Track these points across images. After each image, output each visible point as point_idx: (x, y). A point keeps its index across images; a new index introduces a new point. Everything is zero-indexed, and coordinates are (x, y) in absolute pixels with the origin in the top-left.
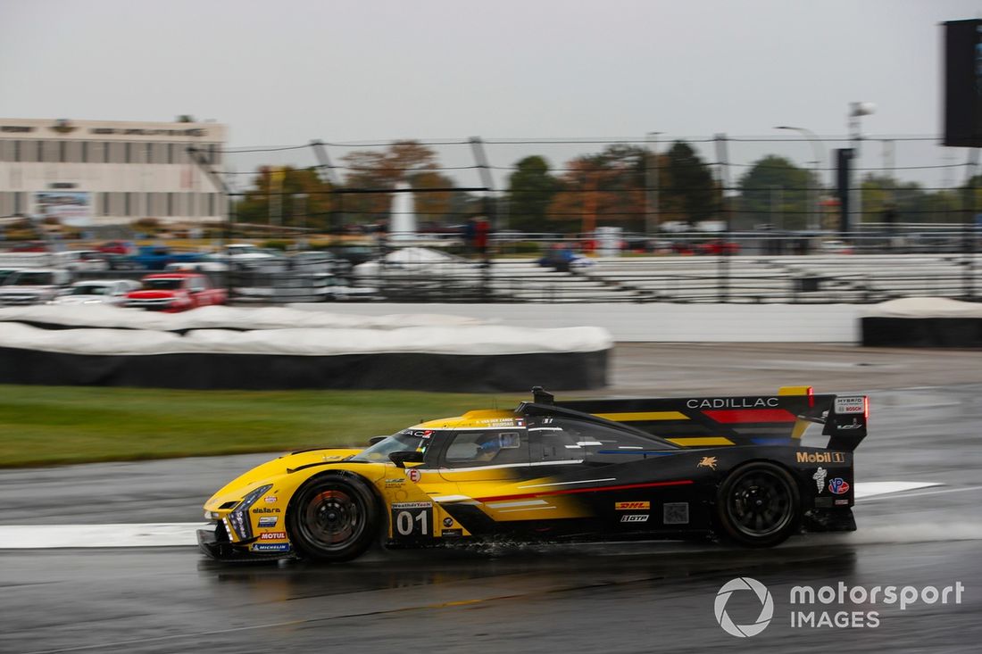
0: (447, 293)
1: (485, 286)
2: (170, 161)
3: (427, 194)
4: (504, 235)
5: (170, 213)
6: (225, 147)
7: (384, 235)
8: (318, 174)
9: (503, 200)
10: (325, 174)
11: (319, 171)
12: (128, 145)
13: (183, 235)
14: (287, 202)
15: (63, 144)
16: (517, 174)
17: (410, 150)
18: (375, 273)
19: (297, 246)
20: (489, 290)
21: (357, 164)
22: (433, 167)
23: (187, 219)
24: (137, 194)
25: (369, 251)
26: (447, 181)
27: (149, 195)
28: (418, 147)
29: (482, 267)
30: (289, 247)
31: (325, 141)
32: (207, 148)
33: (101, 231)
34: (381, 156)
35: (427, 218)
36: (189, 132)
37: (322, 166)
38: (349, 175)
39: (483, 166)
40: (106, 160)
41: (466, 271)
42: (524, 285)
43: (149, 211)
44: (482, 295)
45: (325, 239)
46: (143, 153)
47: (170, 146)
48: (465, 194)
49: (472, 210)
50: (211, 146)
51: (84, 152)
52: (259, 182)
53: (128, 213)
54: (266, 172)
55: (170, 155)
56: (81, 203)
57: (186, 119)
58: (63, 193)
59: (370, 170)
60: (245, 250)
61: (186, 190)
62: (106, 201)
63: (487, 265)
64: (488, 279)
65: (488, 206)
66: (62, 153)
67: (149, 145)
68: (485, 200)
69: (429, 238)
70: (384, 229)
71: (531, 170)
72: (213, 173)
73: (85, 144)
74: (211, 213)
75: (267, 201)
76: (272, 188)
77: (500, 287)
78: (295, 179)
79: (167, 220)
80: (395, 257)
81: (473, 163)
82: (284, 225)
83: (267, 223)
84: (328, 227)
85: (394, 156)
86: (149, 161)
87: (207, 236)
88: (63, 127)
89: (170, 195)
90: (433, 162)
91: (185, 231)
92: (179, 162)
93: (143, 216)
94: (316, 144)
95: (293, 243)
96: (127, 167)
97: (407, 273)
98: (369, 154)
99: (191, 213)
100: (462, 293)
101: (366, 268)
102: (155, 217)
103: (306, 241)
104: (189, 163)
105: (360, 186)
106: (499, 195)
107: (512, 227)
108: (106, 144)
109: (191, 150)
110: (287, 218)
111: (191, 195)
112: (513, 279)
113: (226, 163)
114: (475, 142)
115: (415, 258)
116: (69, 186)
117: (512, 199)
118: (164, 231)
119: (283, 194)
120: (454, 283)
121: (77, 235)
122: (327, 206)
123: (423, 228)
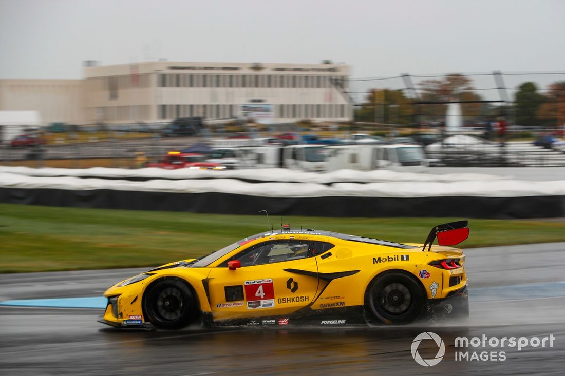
0: (480, 161)
1: (504, 157)
2: (319, 86)
3: (467, 104)
4: (513, 128)
5: (318, 116)
6: (351, 78)
7: (443, 128)
8: (402, 93)
9: (512, 107)
10: (409, 93)
11: (406, 91)
12: (294, 77)
13: (326, 128)
14: (386, 110)
15: (257, 77)
16: (520, 92)
17: (457, 79)
18: (438, 150)
19: (393, 135)
20: (504, 159)
21: (426, 87)
22: (470, 89)
23: (327, 119)
24: (300, 105)
25: (433, 137)
26: (477, 97)
27: (306, 106)
28: (460, 77)
29: (501, 146)
30: (387, 135)
31: (411, 74)
32: (339, 78)
33: (279, 127)
34: (439, 82)
35: (468, 118)
36: (330, 70)
37: (408, 88)
38: (422, 94)
39: (501, 88)
40: (282, 86)
41: (492, 148)
42: (526, 157)
43: (306, 116)
44: (501, 162)
45: (409, 131)
46: (303, 81)
47: (319, 77)
48: (487, 104)
49: (492, 114)
50: (343, 77)
51: (270, 82)
52: (370, 98)
53: (294, 116)
54: (373, 92)
55: (318, 82)
56: (266, 110)
57: (327, 62)
58: (257, 105)
59: (434, 90)
60: (363, 137)
61: (327, 103)
62: (282, 110)
63: (503, 145)
64: (505, 153)
65: (503, 111)
66: (256, 82)
67: (307, 77)
68: (501, 107)
69: (469, 130)
70: (443, 125)
71: (527, 89)
72: (346, 93)
73: (269, 77)
74: (342, 116)
75: (374, 109)
76: (377, 102)
77: (512, 158)
78: (391, 96)
79: (317, 120)
80: (450, 140)
81: (495, 86)
82: (385, 123)
83: (374, 121)
84: (411, 124)
85: (449, 82)
86: (306, 86)
87: (340, 129)
88: (257, 68)
89: (319, 106)
90: (471, 86)
91: (327, 126)
92: (324, 87)
93: (303, 118)
94: (405, 76)
95: (389, 133)
96: (293, 90)
97: (456, 150)
98: (433, 82)
99: (330, 116)
100: (489, 161)
101: (434, 147)
102: (310, 118)
103: (398, 132)
104: (330, 87)
105: (428, 100)
106: (511, 104)
107: (518, 123)
108: (282, 77)
109: (331, 80)
110: (386, 118)
111: (331, 106)
112: (518, 153)
113: (351, 87)
114: (497, 74)
115: (462, 141)
116: (260, 101)
117: (517, 107)
118: (315, 126)
119: (384, 105)
120: (484, 156)
121: (265, 129)
122: (410, 111)
123: (466, 124)
